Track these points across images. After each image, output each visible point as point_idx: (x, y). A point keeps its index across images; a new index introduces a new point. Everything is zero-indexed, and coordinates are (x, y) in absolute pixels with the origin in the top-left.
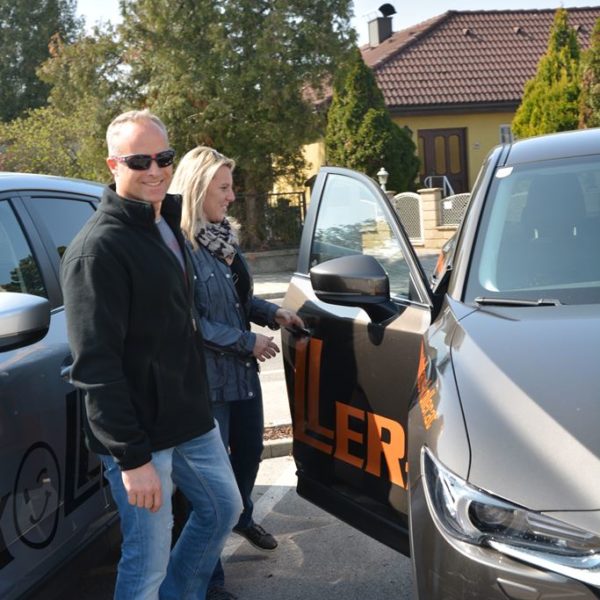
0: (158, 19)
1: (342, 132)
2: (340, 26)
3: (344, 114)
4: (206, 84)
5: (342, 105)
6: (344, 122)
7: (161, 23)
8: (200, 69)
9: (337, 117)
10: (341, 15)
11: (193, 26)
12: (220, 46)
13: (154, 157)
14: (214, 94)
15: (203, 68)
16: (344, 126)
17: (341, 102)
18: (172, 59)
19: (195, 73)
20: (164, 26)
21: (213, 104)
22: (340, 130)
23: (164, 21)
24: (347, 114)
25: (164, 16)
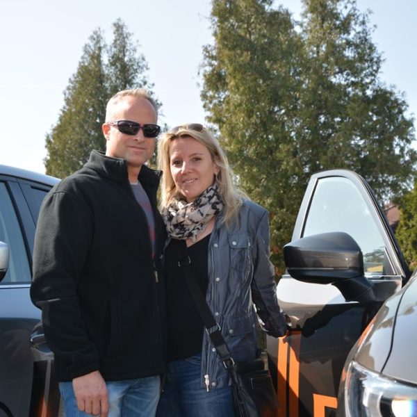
0: (234, 141)
1: (407, 252)
2: (402, 149)
3: (409, 236)
4: (275, 197)
5: (408, 228)
6: (409, 242)
7: (236, 144)
8: (270, 184)
9: (403, 238)
10: (401, 138)
11: (265, 146)
12: (288, 163)
13: (142, 126)
14: (282, 207)
15: (273, 183)
16: (410, 246)
17: (406, 225)
18: (245, 175)
19: (265, 187)
20: (239, 146)
21: (279, 215)
22: (406, 250)
23: (238, 142)
24: (413, 235)
25: (240, 139)
